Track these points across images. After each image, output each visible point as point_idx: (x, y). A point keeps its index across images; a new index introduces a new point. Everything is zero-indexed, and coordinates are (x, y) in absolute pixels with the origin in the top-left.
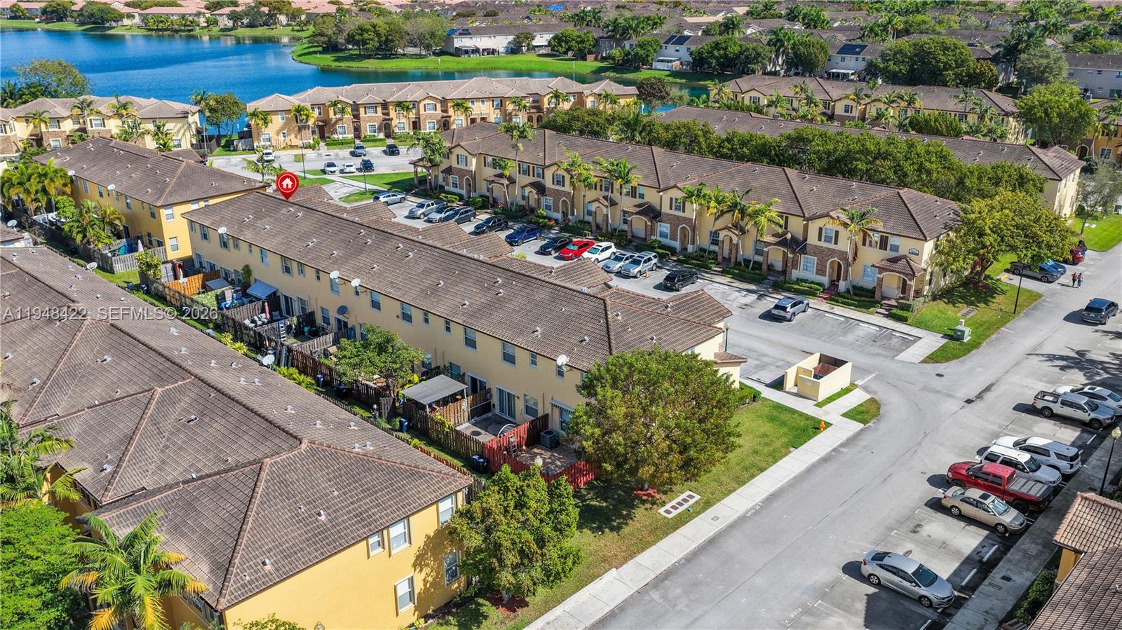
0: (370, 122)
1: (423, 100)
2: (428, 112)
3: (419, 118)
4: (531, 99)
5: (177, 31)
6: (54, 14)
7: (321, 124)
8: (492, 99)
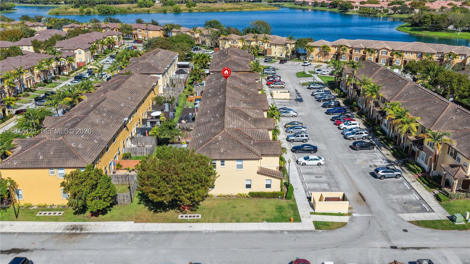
0: (356, 56)
1: (382, 49)
2: (383, 55)
3: (378, 57)
4: (440, 55)
5: (370, 14)
6: (334, 5)
7: (337, 54)
8: (417, 53)
